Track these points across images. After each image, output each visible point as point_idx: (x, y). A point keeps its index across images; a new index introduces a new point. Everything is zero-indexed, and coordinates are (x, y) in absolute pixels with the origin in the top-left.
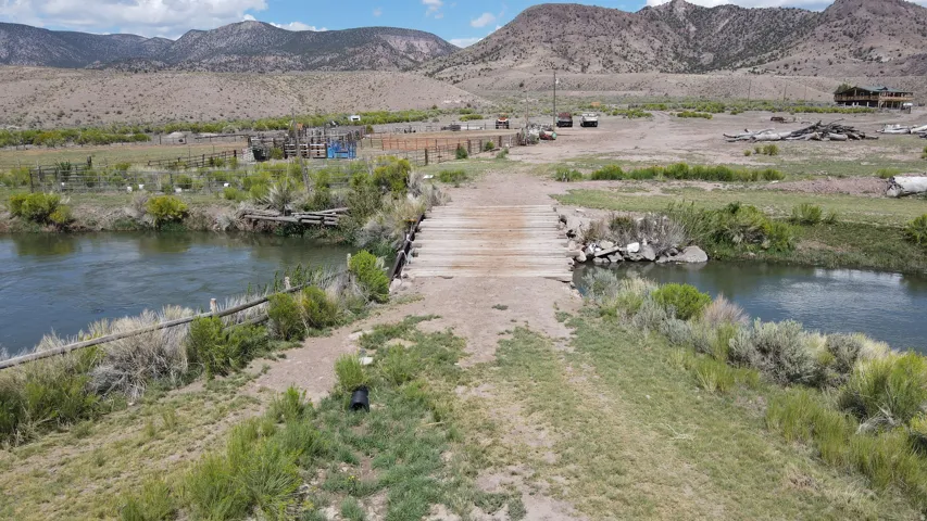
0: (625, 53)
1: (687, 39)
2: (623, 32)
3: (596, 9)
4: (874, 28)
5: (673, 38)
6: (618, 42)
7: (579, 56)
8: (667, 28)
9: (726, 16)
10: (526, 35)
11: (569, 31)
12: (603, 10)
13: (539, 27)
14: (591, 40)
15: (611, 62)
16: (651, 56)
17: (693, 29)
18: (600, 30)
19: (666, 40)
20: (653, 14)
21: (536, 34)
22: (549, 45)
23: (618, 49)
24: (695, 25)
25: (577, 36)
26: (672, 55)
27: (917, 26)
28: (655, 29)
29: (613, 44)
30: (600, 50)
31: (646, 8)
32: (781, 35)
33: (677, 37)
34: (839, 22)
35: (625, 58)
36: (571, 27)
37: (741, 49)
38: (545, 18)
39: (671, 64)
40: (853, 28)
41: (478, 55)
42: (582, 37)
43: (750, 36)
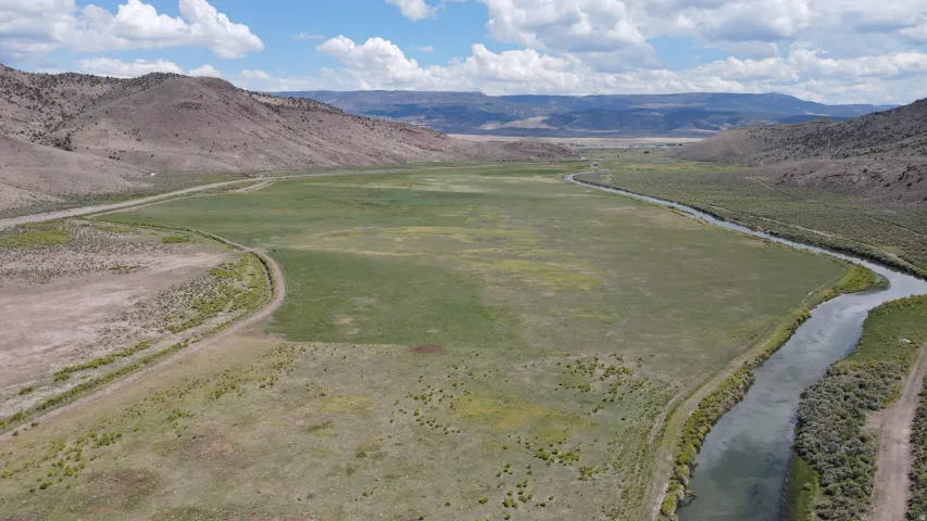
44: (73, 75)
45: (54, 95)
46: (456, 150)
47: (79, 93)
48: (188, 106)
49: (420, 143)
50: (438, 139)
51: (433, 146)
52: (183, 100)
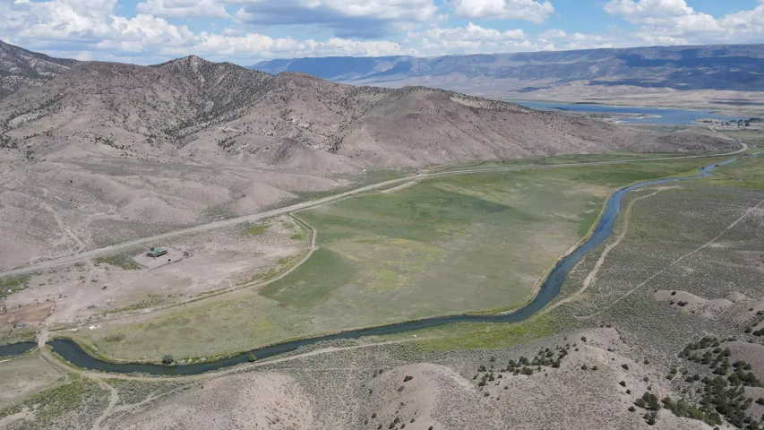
0: (154, 103)
1: (199, 88)
2: (154, 85)
3: (133, 67)
4: (296, 95)
5: (190, 88)
6: (150, 93)
7: (122, 107)
8: (185, 80)
9: (224, 72)
10: (81, 87)
11: (114, 85)
12: (139, 67)
13: (90, 80)
14: (132, 92)
15: (145, 111)
16: (173, 105)
17: (203, 80)
18: (137, 83)
19: (183, 91)
20: (176, 67)
21: (90, 87)
22: (98, 96)
23: (149, 100)
24: (205, 77)
25: (120, 89)
26: (187, 103)
27: (318, 94)
28: (176, 80)
29: (146, 95)
30: (138, 101)
31: (171, 62)
32: (252, 92)
33: (191, 87)
34: (279, 89)
35: (154, 107)
36: (115, 81)
37: (229, 100)
38: (95, 73)
39: (185, 111)
40: (284, 94)
41: (43, 102)
42: (124, 90)
43: (235, 90)
44: (366, 88)
45: (354, 102)
46: (615, 140)
47: (366, 100)
48: (410, 116)
49: (584, 134)
50: (604, 131)
51: (594, 137)
52: (409, 112)
